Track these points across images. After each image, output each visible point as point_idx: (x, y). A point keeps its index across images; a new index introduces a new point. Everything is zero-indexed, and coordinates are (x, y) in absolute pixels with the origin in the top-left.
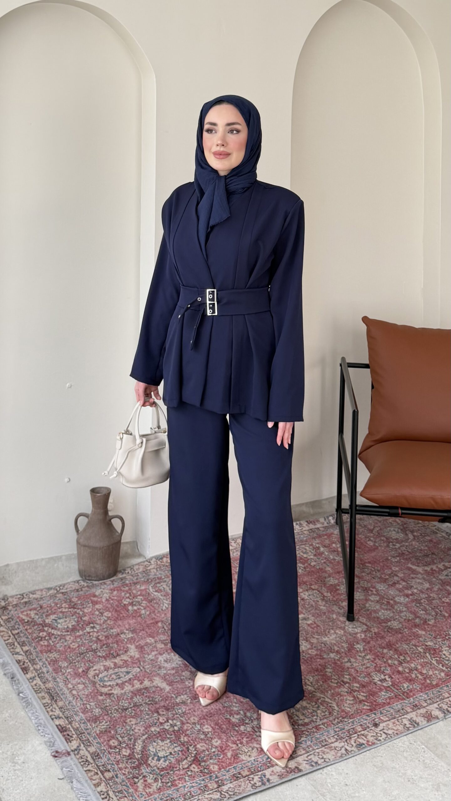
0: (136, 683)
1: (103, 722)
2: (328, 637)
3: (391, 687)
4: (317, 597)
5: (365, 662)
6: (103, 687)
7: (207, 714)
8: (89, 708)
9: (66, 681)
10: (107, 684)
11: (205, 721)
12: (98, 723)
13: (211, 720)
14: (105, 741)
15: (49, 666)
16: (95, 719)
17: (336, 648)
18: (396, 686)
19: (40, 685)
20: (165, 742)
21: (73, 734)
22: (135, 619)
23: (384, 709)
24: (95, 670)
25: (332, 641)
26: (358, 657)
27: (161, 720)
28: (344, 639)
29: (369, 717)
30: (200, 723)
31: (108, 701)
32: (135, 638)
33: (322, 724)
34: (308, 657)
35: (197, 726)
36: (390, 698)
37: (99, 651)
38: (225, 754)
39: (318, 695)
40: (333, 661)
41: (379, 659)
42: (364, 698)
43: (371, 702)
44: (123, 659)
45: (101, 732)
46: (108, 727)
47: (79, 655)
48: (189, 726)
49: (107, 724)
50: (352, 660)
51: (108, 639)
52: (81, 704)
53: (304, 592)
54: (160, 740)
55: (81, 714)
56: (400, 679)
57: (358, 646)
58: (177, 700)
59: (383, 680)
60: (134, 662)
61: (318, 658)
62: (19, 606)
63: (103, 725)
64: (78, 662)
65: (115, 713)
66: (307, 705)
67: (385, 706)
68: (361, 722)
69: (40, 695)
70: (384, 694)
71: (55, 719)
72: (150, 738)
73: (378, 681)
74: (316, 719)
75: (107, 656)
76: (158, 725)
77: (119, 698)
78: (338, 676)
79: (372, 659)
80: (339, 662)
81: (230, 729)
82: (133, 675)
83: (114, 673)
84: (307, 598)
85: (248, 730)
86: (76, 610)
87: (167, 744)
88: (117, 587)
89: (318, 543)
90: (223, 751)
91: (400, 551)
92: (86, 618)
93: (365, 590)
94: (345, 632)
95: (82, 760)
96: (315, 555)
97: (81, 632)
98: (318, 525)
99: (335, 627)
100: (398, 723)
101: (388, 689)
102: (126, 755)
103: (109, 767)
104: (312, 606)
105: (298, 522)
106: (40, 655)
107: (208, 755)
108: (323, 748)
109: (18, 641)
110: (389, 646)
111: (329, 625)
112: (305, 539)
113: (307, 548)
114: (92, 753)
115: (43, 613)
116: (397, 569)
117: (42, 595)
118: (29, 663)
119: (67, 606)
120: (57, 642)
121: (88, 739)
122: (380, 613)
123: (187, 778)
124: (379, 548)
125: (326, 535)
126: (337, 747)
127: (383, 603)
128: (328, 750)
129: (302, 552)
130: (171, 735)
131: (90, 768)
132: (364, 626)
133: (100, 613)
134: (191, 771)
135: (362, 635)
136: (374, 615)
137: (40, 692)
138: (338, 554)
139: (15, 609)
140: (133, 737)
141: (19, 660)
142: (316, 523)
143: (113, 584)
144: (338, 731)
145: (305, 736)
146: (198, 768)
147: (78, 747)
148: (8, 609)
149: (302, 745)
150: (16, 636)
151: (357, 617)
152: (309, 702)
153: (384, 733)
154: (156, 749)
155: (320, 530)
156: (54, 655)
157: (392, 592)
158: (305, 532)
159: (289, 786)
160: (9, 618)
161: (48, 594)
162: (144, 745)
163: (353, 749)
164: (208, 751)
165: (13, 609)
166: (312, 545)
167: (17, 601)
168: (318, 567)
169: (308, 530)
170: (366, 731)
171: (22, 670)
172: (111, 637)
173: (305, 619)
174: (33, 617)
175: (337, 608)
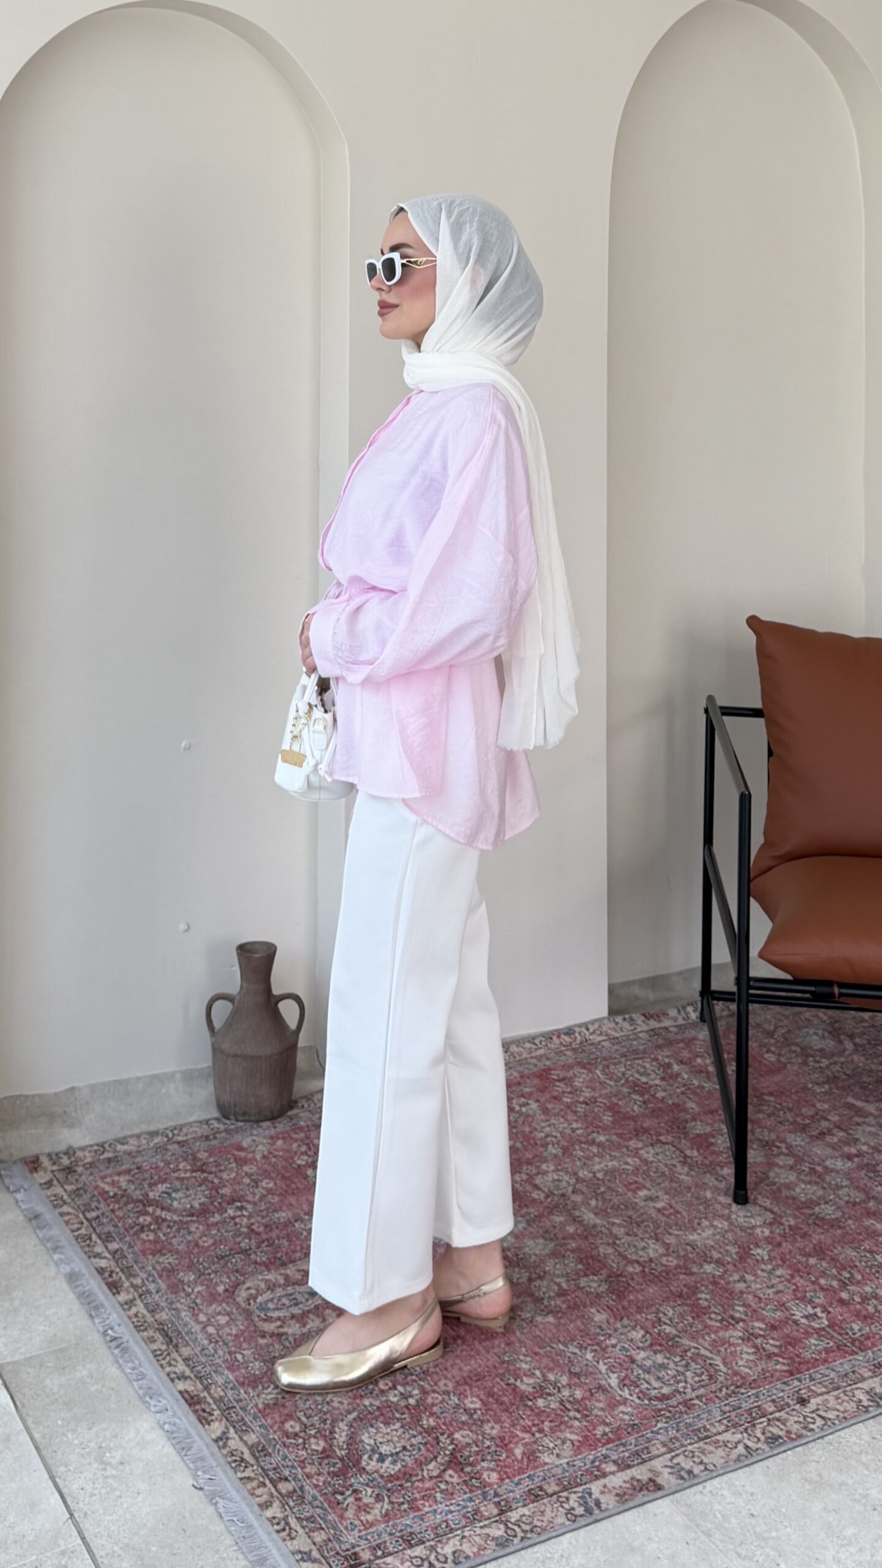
1: (269, 1387)
2: (699, 1234)
3: (827, 1329)
4: (672, 1158)
5: (775, 1281)
6: (265, 1320)
7: (471, 1375)
8: (241, 1360)
9: (193, 1308)
10: (272, 1315)
11: (467, 1388)
12: (260, 1388)
13: (478, 1387)
14: (276, 1422)
15: (159, 1281)
16: (254, 1381)
17: (716, 1255)
18: (837, 1328)
19: (144, 1316)
20: (392, 1427)
21: (213, 1410)
23: (815, 1372)
24: (248, 1288)
25: (707, 1242)
26: (759, 1272)
27: (382, 1385)
28: (731, 1238)
29: (789, 1385)
30: (458, 1392)
31: (277, 1346)
33: (697, 1397)
34: (661, 1272)
35: (452, 1397)
36: (827, 1351)
37: (255, 1253)
38: (510, 1452)
39: (686, 1342)
40: (712, 1280)
41: (801, 1277)
42: (776, 1350)
43: (791, 1358)
44: (300, 1268)
45: (267, 1406)
47: (215, 1260)
48: (437, 1398)
50: (749, 1277)
51: (271, 1231)
52: (224, 1353)
53: (646, 1149)
54: (382, 1422)
55: (226, 1372)
56: (846, 1315)
57: (759, 1251)
59: (811, 1315)
61: (681, 1273)
62: (97, 1167)
63: (270, 1393)
64: (216, 1272)
66: (666, 1361)
67: (818, 1366)
68: (774, 1394)
69: (145, 1334)
70: (816, 1342)
71: (177, 1381)
72: (361, 1419)
73: (802, 1317)
74: (685, 1388)
75: (271, 1263)
76: (377, 1395)
78: (723, 1307)
79: (788, 1277)
80: (722, 1282)
81: (517, 1403)
83: (286, 1295)
84: (651, 1159)
85: (553, 1406)
86: (205, 1175)
87: (396, 1430)
88: (282, 1133)
89: (667, 1057)
90: (506, 1445)
91: (829, 1073)
92: (227, 1191)
93: (767, 1145)
94: (731, 1224)
95: (234, 1458)
96: (663, 1079)
97: (217, 1218)
98: (667, 1023)
99: (710, 1215)
100: (846, 1398)
101: (823, 1333)
102: (317, 1451)
103: (286, 1473)
104: (663, 1174)
105: (627, 1016)
106: (142, 1258)
107: (477, 1453)
108: (701, 1444)
109: (98, 1231)
110: (820, 1251)
111: (699, 1211)
112: (641, 1048)
113: (647, 1065)
114: (252, 1446)
115: (144, 1180)
116: (826, 1106)
117: (139, 1146)
118: (120, 1274)
119: (189, 1167)
120: (172, 1235)
121: (243, 1419)
122: (797, 1190)
123: (438, 1495)
124: (789, 1066)
125: (682, 1041)
126: (728, 1442)
127: (804, 1171)
128: (711, 1448)
129: (638, 1072)
130: (403, 1413)
131: (248, 1473)
132: (768, 1213)
133: (253, 1180)
134: (447, 1482)
135: (765, 1230)
136: (785, 1193)
137: (146, 1330)
138: (708, 1078)
139: (89, 1172)
140: (328, 1416)
141: (102, 1268)
142: (662, 1018)
143: (275, 1127)
144: (730, 1412)
145: (664, 1420)
146: (460, 1477)
147: (224, 1433)
148: (75, 1171)
149: (659, 1437)
150: (93, 1223)
151: (753, 1197)
152: (668, 1356)
153: (820, 1416)
154: (375, 1440)
155: (670, 1032)
156: (168, 1260)
157: (819, 1150)
158: (641, 1035)
159: (639, 1516)
160: (78, 1189)
161: (151, 1145)
162: (352, 1433)
163: (760, 1445)
164: (477, 1446)
165: (85, 1172)
166: (656, 1059)
167: (93, 1157)
168: (670, 1102)
169: (647, 1032)
170: (783, 1412)
171: (110, 1288)
172: (277, 1227)
173: (650, 1198)
174: (124, 1188)
175: (713, 1180)
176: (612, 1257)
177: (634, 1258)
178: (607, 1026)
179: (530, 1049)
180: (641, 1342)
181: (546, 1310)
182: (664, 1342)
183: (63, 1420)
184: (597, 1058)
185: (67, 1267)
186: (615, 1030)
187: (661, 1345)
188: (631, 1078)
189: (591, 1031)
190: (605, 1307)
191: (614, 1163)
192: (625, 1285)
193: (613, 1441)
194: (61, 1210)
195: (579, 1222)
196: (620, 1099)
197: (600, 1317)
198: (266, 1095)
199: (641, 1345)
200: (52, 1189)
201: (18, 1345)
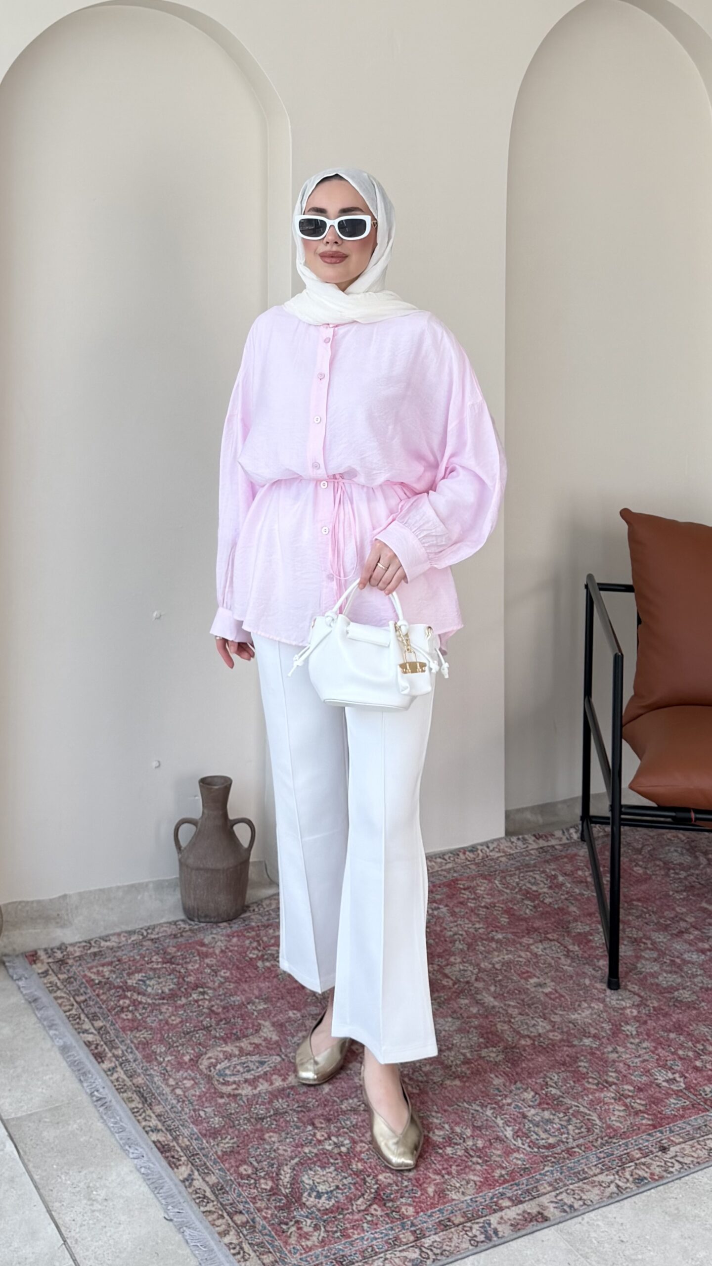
0: (276, 1079)
1: (226, 1137)
2: (579, 1014)
3: (685, 1091)
4: (557, 952)
5: (641, 1052)
6: (223, 1084)
8: (204, 1116)
9: (164, 1074)
10: (229, 1079)
12: (219, 1139)
14: (232, 1166)
15: (136, 1052)
16: (214, 1133)
17: (593, 1031)
18: (692, 1090)
19: (124, 1081)
20: (328, 1170)
21: (181, 1156)
22: (268, 982)
23: (674, 1126)
24: (210, 1058)
25: (585, 1020)
26: (629, 1045)
27: (319, 1136)
28: (605, 1017)
29: (653, 1136)
31: (233, 1105)
32: (270, 1011)
33: (577, 1146)
34: (548, 1044)
36: (684, 1108)
37: (215, 1029)
38: (424, 1191)
39: (568, 1101)
40: (589, 1051)
41: (663, 1049)
42: (642, 1108)
43: (654, 1114)
44: (252, 1042)
45: (225, 1153)
46: (235, 1145)
47: (182, 1035)
48: (364, 1147)
49: (232, 1141)
50: (620, 1049)
51: (228, 1011)
52: (190, 1110)
53: (536, 945)
54: (319, 1166)
55: (191, 1125)
56: (700, 1079)
57: (629, 1027)
58: (343, 1107)
59: (671, 1080)
60: (271, 1046)
61: (564, 1046)
62: (84, 959)
63: (228, 1143)
64: (183, 1045)
65: (246, 1124)
66: (552, 1117)
67: (677, 1121)
68: (641, 1144)
69: (125, 1095)
70: (675, 1102)
71: (151, 1133)
72: (302, 1164)
73: (663, 1081)
74: (567, 1138)
75: (228, 1037)
76: (315, 1144)
77: (251, 1102)
78: (599, 1073)
79: (652, 1049)
80: (598, 1052)
81: (429, 1151)
82: (271, 1067)
83: (240, 1063)
84: (541, 953)
85: (459, 1153)
86: (174, 966)
87: (331, 1173)
88: (237, 932)
89: (554, 870)
90: (421, 1185)
91: (687, 883)
92: (191, 979)
93: (635, 941)
94: (606, 1006)
95: (198, 1195)
96: (550, 888)
97: (184, 1000)
98: (553, 842)
99: (589, 998)
100: (699, 1147)
101: (681, 1094)
102: (266, 1189)
103: (241, 1207)
104: (550, 965)
105: (520, 837)
106: (121, 1034)
107: (397, 1191)
108: (581, 1184)
109: (86, 1012)
110: (679, 1028)
111: (579, 995)
112: (532, 862)
113: (537, 877)
114: (213, 1185)
115: (124, 970)
116: (684, 910)
117: (120, 943)
118: (104, 1046)
119: (160, 960)
120: (146, 1015)
121: (205, 1164)
122: (660, 978)
123: (365, 1225)
124: (654, 877)
125: (565, 857)
126: (603, 1182)
127: (665, 962)
128: (588, 1187)
129: (530, 882)
130: (337, 1159)
131: (210, 1207)
132: (636, 997)
133: (213, 970)
134: (372, 1214)
135: (634, 1010)
136: (650, 980)
137: (125, 1091)
138: (587, 887)
139: (78, 964)
140: (275, 1161)
141: (89, 1042)
142: (550, 838)
143: (231, 927)
144: (604, 1158)
145: (550, 1164)
146: (383, 1210)
147: (190, 1175)
148: (67, 963)
149: (546, 1178)
150: (82, 1005)
151: (623, 984)
152: (554, 1112)
153: (677, 1161)
154: (313, 1180)
155: (556, 849)
156: (143, 1035)
157: (678, 946)
158: (532, 852)
159: (529, 1242)
160: (70, 978)
161: (129, 941)
162: (295, 1175)
163: (628, 1185)
164: (397, 1185)
165: (75, 964)
166: (544, 872)
167: (81, 951)
168: (556, 906)
169: (537, 849)
170: (648, 1158)
171: (95, 1058)
172: (233, 1009)
173: (540, 985)
174: (107, 976)
175: (591, 970)
176: (508, 1033)
177: (526, 1033)
178: (504, 845)
179: (441, 863)
180: (532, 1101)
181: (454, 1075)
182: (550, 1102)
183: (58, 1165)
184: (496, 871)
185: (60, 1041)
186: (511, 848)
187: (548, 1104)
188: (524, 887)
189: (491, 848)
190: (502, 1073)
191: (510, 956)
192: (519, 1055)
193: (508, 1182)
194: (55, 995)
195: (481, 1004)
196: (515, 904)
197: (498, 1081)
198: (223, 901)
199: (531, 1103)
200: (48, 977)
201: (21, 1104)
